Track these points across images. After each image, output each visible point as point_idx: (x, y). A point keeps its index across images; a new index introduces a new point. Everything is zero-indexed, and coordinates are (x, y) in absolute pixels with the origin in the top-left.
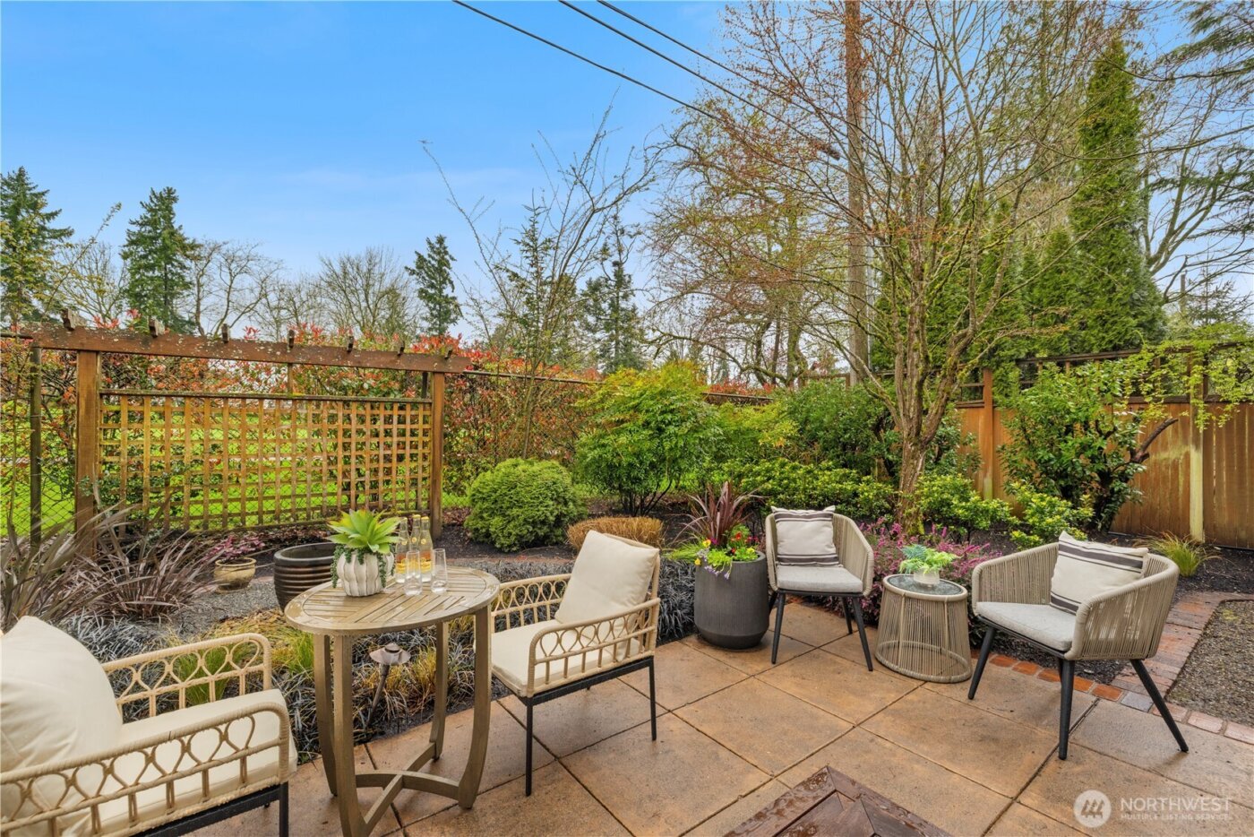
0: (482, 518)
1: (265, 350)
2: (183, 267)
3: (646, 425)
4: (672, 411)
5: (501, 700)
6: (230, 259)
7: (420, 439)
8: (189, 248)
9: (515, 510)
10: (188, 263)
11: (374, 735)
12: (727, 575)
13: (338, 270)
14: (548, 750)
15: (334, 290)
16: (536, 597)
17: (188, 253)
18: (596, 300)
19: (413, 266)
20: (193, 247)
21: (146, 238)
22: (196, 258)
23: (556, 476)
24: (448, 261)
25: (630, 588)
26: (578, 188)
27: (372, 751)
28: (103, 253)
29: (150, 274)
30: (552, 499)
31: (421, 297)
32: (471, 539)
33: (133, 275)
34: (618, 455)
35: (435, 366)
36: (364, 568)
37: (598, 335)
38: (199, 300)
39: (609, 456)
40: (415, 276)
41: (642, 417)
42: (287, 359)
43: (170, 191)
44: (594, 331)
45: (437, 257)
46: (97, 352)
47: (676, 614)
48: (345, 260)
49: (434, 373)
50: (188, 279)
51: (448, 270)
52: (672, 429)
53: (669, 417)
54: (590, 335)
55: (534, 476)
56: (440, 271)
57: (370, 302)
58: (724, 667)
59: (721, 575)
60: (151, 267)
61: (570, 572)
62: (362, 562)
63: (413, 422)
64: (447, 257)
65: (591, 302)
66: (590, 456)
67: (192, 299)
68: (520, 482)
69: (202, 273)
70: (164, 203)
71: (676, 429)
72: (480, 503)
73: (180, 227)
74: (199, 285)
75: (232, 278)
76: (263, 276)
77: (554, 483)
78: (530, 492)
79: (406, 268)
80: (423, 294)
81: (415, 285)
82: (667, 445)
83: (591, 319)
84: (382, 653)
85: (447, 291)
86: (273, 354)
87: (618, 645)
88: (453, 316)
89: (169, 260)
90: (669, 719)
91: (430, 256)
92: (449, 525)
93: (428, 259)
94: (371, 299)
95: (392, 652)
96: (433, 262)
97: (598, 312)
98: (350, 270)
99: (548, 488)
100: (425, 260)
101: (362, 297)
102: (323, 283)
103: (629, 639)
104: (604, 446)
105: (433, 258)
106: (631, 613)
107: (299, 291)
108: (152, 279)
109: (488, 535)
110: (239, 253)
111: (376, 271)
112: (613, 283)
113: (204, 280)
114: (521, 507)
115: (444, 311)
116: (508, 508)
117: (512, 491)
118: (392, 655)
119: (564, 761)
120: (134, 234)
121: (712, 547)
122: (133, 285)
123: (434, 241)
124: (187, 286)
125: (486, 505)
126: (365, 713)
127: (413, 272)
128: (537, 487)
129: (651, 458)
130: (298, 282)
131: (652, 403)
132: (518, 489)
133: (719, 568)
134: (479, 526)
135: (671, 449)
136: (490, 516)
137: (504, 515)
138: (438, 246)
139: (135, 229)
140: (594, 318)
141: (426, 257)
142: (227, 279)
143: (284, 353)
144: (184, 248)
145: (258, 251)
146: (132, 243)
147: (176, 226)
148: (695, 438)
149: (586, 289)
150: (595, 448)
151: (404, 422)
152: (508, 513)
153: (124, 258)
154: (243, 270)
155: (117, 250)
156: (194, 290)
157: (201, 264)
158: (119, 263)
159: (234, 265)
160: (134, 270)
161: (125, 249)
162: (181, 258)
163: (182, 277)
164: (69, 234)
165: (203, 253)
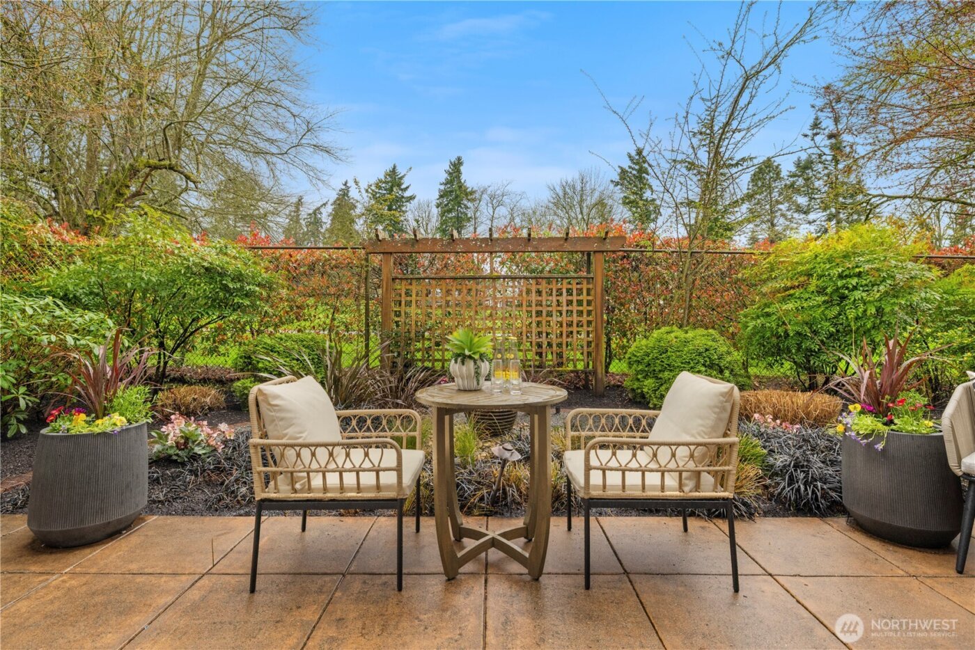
0: (638, 380)
1: (476, 244)
2: (467, 208)
3: (821, 291)
4: (859, 275)
5: (600, 518)
6: (492, 197)
7: (585, 308)
8: (469, 194)
9: (666, 373)
10: (470, 204)
11: (496, 513)
12: (880, 446)
13: (561, 194)
14: (621, 564)
15: (558, 208)
16: (626, 426)
17: (469, 197)
18: (807, 179)
19: (617, 178)
20: (472, 192)
21: (447, 192)
22: (473, 200)
23: (710, 343)
24: (646, 169)
25: (700, 422)
26: (731, 61)
27: (489, 523)
28: (428, 206)
29: (450, 215)
30: (704, 365)
31: (624, 203)
32: (630, 400)
33: (442, 217)
34: (784, 323)
35: (595, 246)
36: (464, 368)
37: (812, 216)
38: (475, 229)
39: (774, 325)
40: (619, 187)
41: (814, 283)
42: (489, 249)
43: (459, 159)
44: (806, 213)
45: (637, 167)
46: (391, 253)
47: (816, 486)
48: (564, 184)
49: (595, 252)
50: (469, 215)
51: (646, 176)
52: (857, 294)
53: (854, 281)
54: (802, 216)
55: (686, 342)
56: (640, 179)
57: (585, 214)
58: (872, 556)
59: (870, 446)
60: (450, 211)
61: (660, 408)
62: (463, 364)
63: (578, 295)
64: (646, 165)
65: (801, 182)
66: (751, 324)
67: (472, 229)
68: (671, 346)
69: (477, 209)
70: (456, 166)
71: (864, 294)
72: (635, 365)
73: (465, 181)
74: (475, 219)
75: (494, 210)
76: (512, 206)
77: (707, 350)
78: (680, 356)
79: (612, 181)
80: (627, 202)
81: (619, 194)
82: (851, 314)
83: (802, 200)
84: (499, 450)
85: (647, 194)
86: (481, 246)
87: (684, 475)
88: (653, 216)
89: (459, 204)
90: (765, 581)
91: (630, 167)
92: (614, 386)
93: (629, 170)
94: (585, 211)
95: (506, 449)
96: (634, 172)
97: (810, 192)
98: (569, 191)
99: (700, 354)
100: (627, 172)
101: (578, 210)
102: (551, 205)
103: (699, 473)
104: (768, 315)
105: (633, 169)
106: (698, 445)
107: (534, 213)
108: (451, 218)
109: (643, 396)
110: (498, 192)
111: (588, 187)
112: (829, 158)
113: (478, 214)
114: (671, 371)
115: (646, 214)
116: (660, 371)
117: (664, 356)
118: (506, 452)
119: (631, 576)
120: (442, 191)
121: (862, 412)
122: (442, 224)
123: (633, 153)
124: (469, 220)
125: (640, 367)
126: (489, 493)
127: (617, 184)
128: (688, 352)
129: (828, 327)
130: (533, 206)
131: (828, 266)
132: (669, 354)
133: (866, 436)
134: (635, 387)
135: (857, 318)
136: (645, 377)
137: (657, 378)
138: (637, 157)
139: (442, 187)
140: (806, 199)
141: (627, 169)
142: (491, 211)
143: (487, 245)
144: (467, 194)
145: (509, 188)
146: (441, 196)
147: (462, 181)
148: (894, 304)
149: (793, 169)
150: (758, 317)
151: (571, 295)
152: (660, 375)
153: (437, 207)
154: (500, 204)
155: (434, 203)
156: (473, 222)
157: (476, 204)
158: (435, 211)
159: (495, 201)
160: (442, 215)
161: (438, 201)
162: (465, 202)
163: (466, 214)
164: (414, 198)
165: (477, 195)
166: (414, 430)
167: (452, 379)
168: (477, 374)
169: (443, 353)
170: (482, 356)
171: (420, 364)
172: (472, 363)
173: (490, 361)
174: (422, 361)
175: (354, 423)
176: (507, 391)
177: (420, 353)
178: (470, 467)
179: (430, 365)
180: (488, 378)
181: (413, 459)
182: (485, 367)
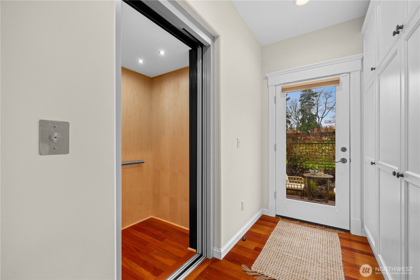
2: (313, 100)
6: (326, 94)
8: (314, 94)
10: (314, 98)
20: (316, 93)
21: (304, 95)
22: (316, 96)
28: (296, 101)
29: (305, 104)
38: (317, 108)
46: (290, 137)
50: (314, 103)
60: (305, 102)
62: (312, 170)
69: (318, 100)
74: (317, 104)
75: (327, 99)
89: (310, 99)
113: (318, 102)
118: (322, 187)
122: (302, 108)
124: (314, 105)
139: (302, 93)
142: (325, 100)
146: (301, 97)
153: (300, 101)
154: (330, 96)
155: (299, 99)
156: (316, 106)
157: (317, 98)
158: (299, 103)
159: (327, 96)
160: (302, 104)
161: (300, 99)
162: (312, 98)
163: (313, 103)
164: (290, 99)
165: (318, 94)
166: (302, 181)
167: (310, 173)
168: (315, 172)
169: (306, 164)
170: (316, 169)
171: (299, 166)
172: (314, 170)
173: (318, 170)
174: (300, 165)
175: (290, 178)
176: (321, 175)
177: (299, 164)
178: (314, 190)
179: (302, 167)
180: (317, 173)
181: (303, 185)
182: (316, 171)
